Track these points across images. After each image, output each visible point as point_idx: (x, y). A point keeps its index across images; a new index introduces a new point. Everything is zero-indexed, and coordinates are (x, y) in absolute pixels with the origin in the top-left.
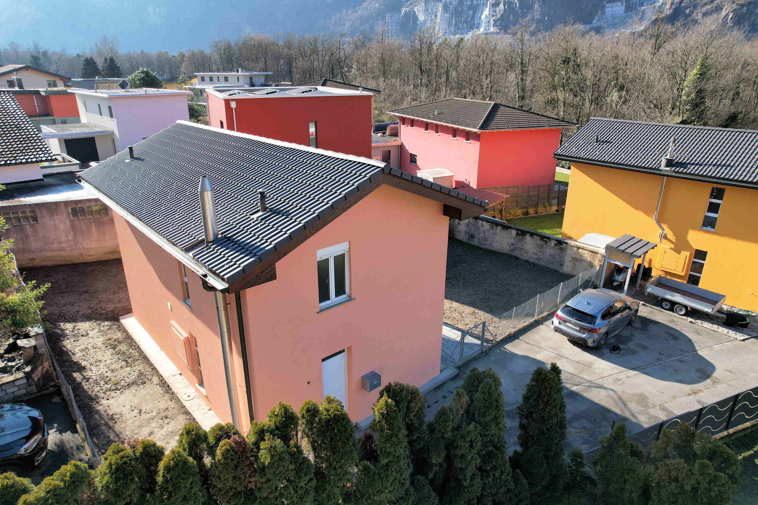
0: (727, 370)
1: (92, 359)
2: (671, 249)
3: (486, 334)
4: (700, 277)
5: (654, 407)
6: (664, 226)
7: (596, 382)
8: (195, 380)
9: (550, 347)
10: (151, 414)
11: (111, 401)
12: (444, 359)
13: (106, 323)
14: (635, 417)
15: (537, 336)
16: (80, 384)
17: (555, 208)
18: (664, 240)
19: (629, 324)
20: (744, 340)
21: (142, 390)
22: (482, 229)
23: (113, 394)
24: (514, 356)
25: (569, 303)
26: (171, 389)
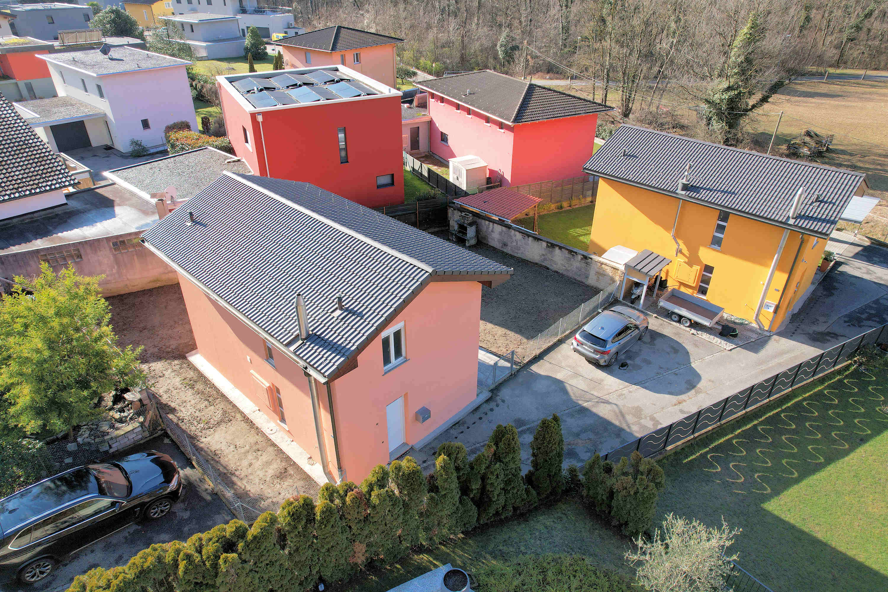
0: (710, 381)
1: (178, 400)
2: (685, 262)
3: (515, 356)
4: (707, 289)
5: (646, 418)
6: (680, 242)
7: (604, 397)
8: (277, 418)
9: (569, 366)
10: (245, 448)
11: (208, 439)
12: (480, 383)
13: (176, 362)
14: (629, 427)
15: (559, 356)
16: (177, 424)
17: (589, 199)
18: (679, 254)
19: (640, 339)
20: (731, 350)
21: (231, 427)
22: (514, 238)
23: (208, 432)
24: (537, 376)
25: (586, 328)
26: (254, 424)
